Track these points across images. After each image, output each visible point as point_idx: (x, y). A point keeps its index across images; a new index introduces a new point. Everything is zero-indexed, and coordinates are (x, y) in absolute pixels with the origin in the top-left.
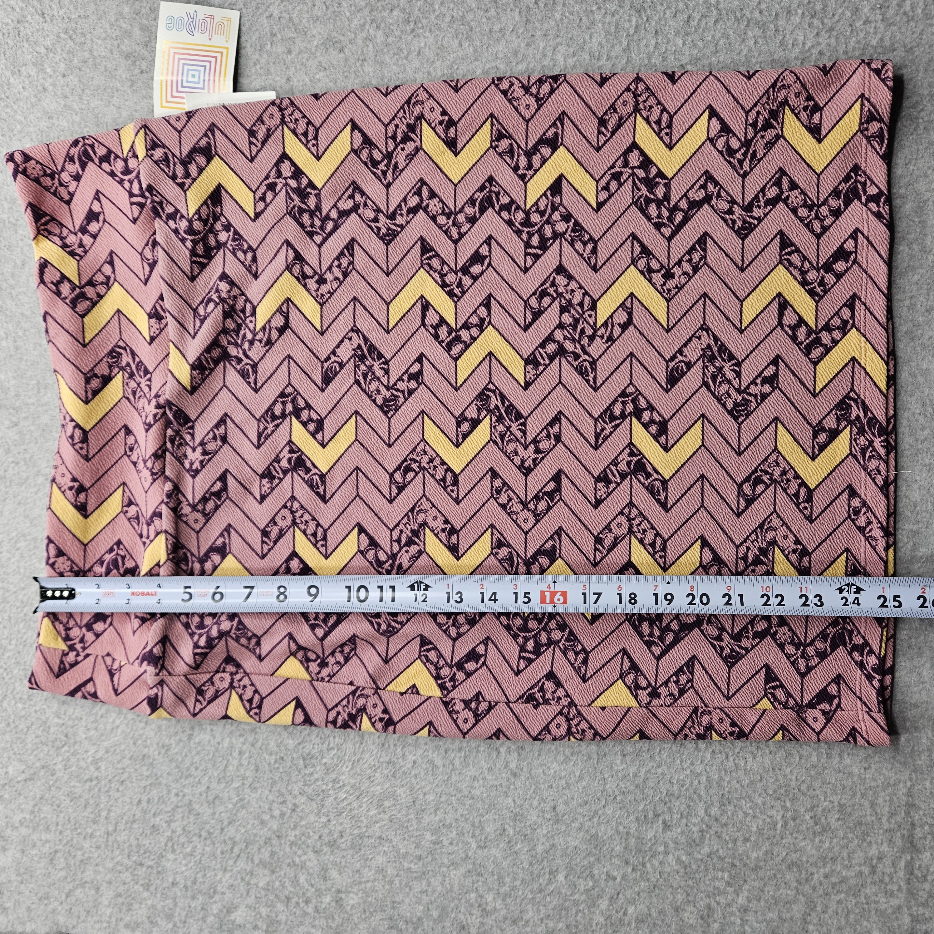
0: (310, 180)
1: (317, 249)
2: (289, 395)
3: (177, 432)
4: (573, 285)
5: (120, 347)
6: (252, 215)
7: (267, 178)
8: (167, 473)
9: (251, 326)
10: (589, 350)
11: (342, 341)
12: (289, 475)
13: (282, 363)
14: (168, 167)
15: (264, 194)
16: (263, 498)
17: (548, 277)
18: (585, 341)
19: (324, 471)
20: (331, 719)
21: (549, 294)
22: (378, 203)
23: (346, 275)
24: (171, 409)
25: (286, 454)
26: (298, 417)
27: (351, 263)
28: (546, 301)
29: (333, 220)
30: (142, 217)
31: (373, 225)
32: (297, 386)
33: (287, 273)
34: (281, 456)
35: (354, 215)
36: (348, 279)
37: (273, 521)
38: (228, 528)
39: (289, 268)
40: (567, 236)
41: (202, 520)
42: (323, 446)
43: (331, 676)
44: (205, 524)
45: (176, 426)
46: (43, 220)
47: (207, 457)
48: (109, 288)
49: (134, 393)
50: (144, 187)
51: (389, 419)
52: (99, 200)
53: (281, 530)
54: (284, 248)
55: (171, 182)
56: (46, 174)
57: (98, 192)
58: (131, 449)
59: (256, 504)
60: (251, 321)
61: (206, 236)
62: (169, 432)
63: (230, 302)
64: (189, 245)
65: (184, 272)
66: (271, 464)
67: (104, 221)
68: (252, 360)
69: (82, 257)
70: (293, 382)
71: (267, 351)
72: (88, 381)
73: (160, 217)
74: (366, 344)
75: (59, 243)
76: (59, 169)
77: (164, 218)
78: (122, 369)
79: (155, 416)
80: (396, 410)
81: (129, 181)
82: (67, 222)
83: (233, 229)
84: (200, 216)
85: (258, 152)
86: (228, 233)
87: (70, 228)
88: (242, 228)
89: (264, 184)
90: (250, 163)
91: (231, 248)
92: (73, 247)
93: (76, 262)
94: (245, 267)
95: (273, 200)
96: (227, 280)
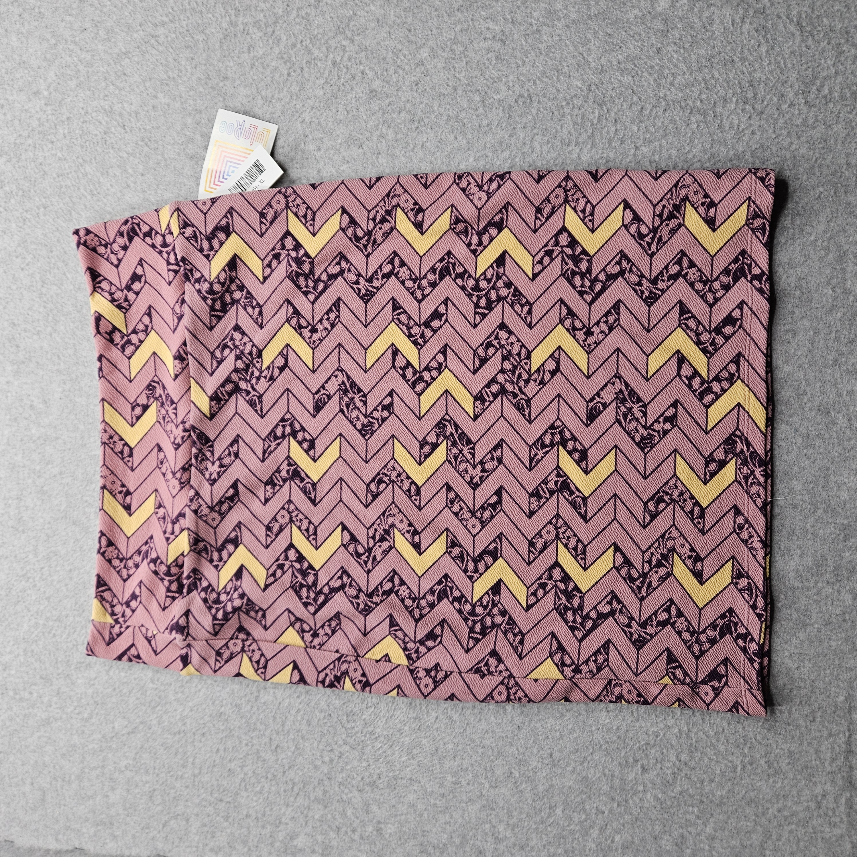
0: (306, 251)
1: (311, 305)
2: (288, 420)
3: (200, 450)
4: (513, 339)
5: (155, 382)
6: (261, 279)
7: (273, 249)
8: (192, 482)
9: (258, 366)
10: (525, 390)
11: (330, 378)
12: (288, 483)
13: (282, 395)
14: (197, 242)
15: (270, 262)
16: (267, 500)
17: (493, 332)
18: (522, 384)
19: (316, 480)
20: (320, 679)
21: (493, 346)
22: (359, 269)
23: (333, 326)
24: (195, 432)
25: (285, 467)
26: (295, 438)
27: (338, 317)
28: (491, 350)
29: (323, 282)
30: (175, 281)
31: (355, 286)
32: (294, 413)
33: (287, 325)
34: (281, 468)
35: (340, 278)
36: (335, 329)
37: (275, 519)
38: (239, 525)
39: (288, 321)
40: (508, 299)
41: (218, 518)
42: (315, 460)
43: (321, 645)
44: (221, 521)
45: (199, 445)
46: (98, 280)
47: (223, 469)
48: (147, 335)
49: (164, 418)
50: (179, 258)
51: (367, 441)
52: (142, 266)
53: (281, 526)
54: (285, 305)
55: (199, 254)
56: (101, 245)
57: (141, 260)
58: (162, 463)
59: (261, 505)
60: (258, 362)
61: (223, 295)
62: (194, 450)
63: (241, 348)
64: (209, 302)
65: (204, 324)
66: (273, 474)
67: (146, 282)
68: (258, 392)
69: (127, 310)
70: (291, 410)
71: (270, 385)
72: (133, 409)
73: (190, 281)
74: (348, 381)
75: (109, 297)
76: (111, 241)
77: (192, 281)
78: (156, 399)
79: (183, 438)
80: (372, 434)
81: (167, 252)
82: (115, 282)
83: (245, 290)
84: (219, 280)
85: (267, 229)
86: (241, 292)
87: (118, 286)
88: (252, 289)
89: (270, 254)
90: (260, 238)
91: (243, 304)
92: (120, 301)
93: (123, 314)
94: (253, 319)
95: (277, 267)
96: (240, 330)
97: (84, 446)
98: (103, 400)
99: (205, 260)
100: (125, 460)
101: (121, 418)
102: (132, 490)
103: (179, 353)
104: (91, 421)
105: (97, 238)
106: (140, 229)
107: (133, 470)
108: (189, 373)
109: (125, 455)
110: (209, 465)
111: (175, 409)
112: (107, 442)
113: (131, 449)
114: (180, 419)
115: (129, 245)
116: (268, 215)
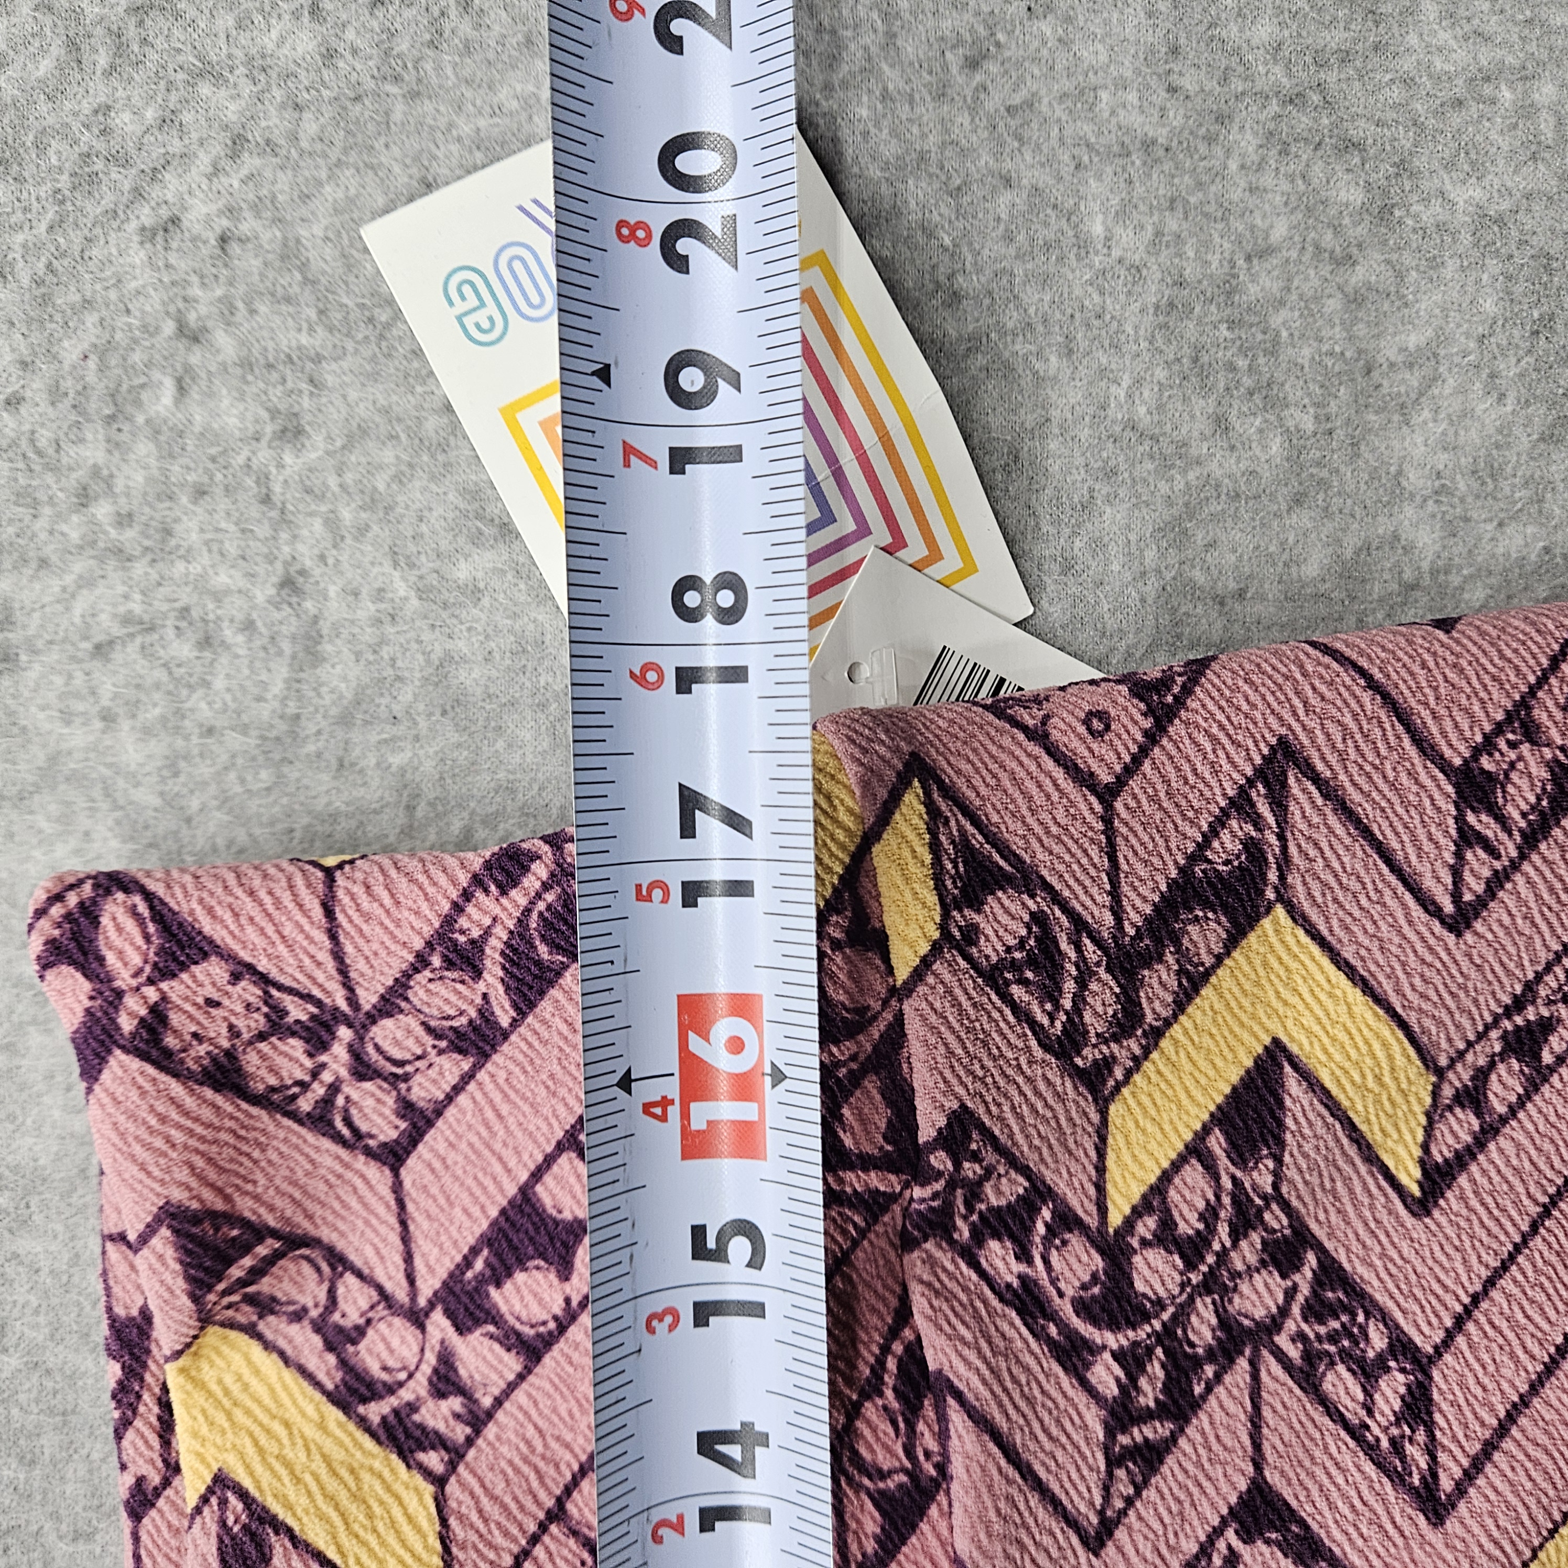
6: (1412, 1180)
7: (1518, 1004)
14: (1052, 994)
15: (1482, 1075)
46: (242, 1268)
55: (1051, 1065)
56: (279, 1029)
61: (1182, 1315)
64: (1105, 1374)
69: (456, 1454)
73: (946, 1233)
76: (368, 999)
77: (964, 1232)
82: (369, 1252)
83: (1311, 1258)
84: (1167, 1224)
85: (1497, 881)
86: (1284, 1276)
87: (389, 1286)
88: (1355, 1247)
89: (1494, 1034)
90: (1451, 939)
91: (1294, 1352)
92: (406, 1395)
93: (428, 1489)
94: (1371, 1449)
95: (1522, 1101)
96: (1283, 1528)
99: (1078, 1099)
105: (249, 991)
115: (515, 1023)
116: (1510, 789)
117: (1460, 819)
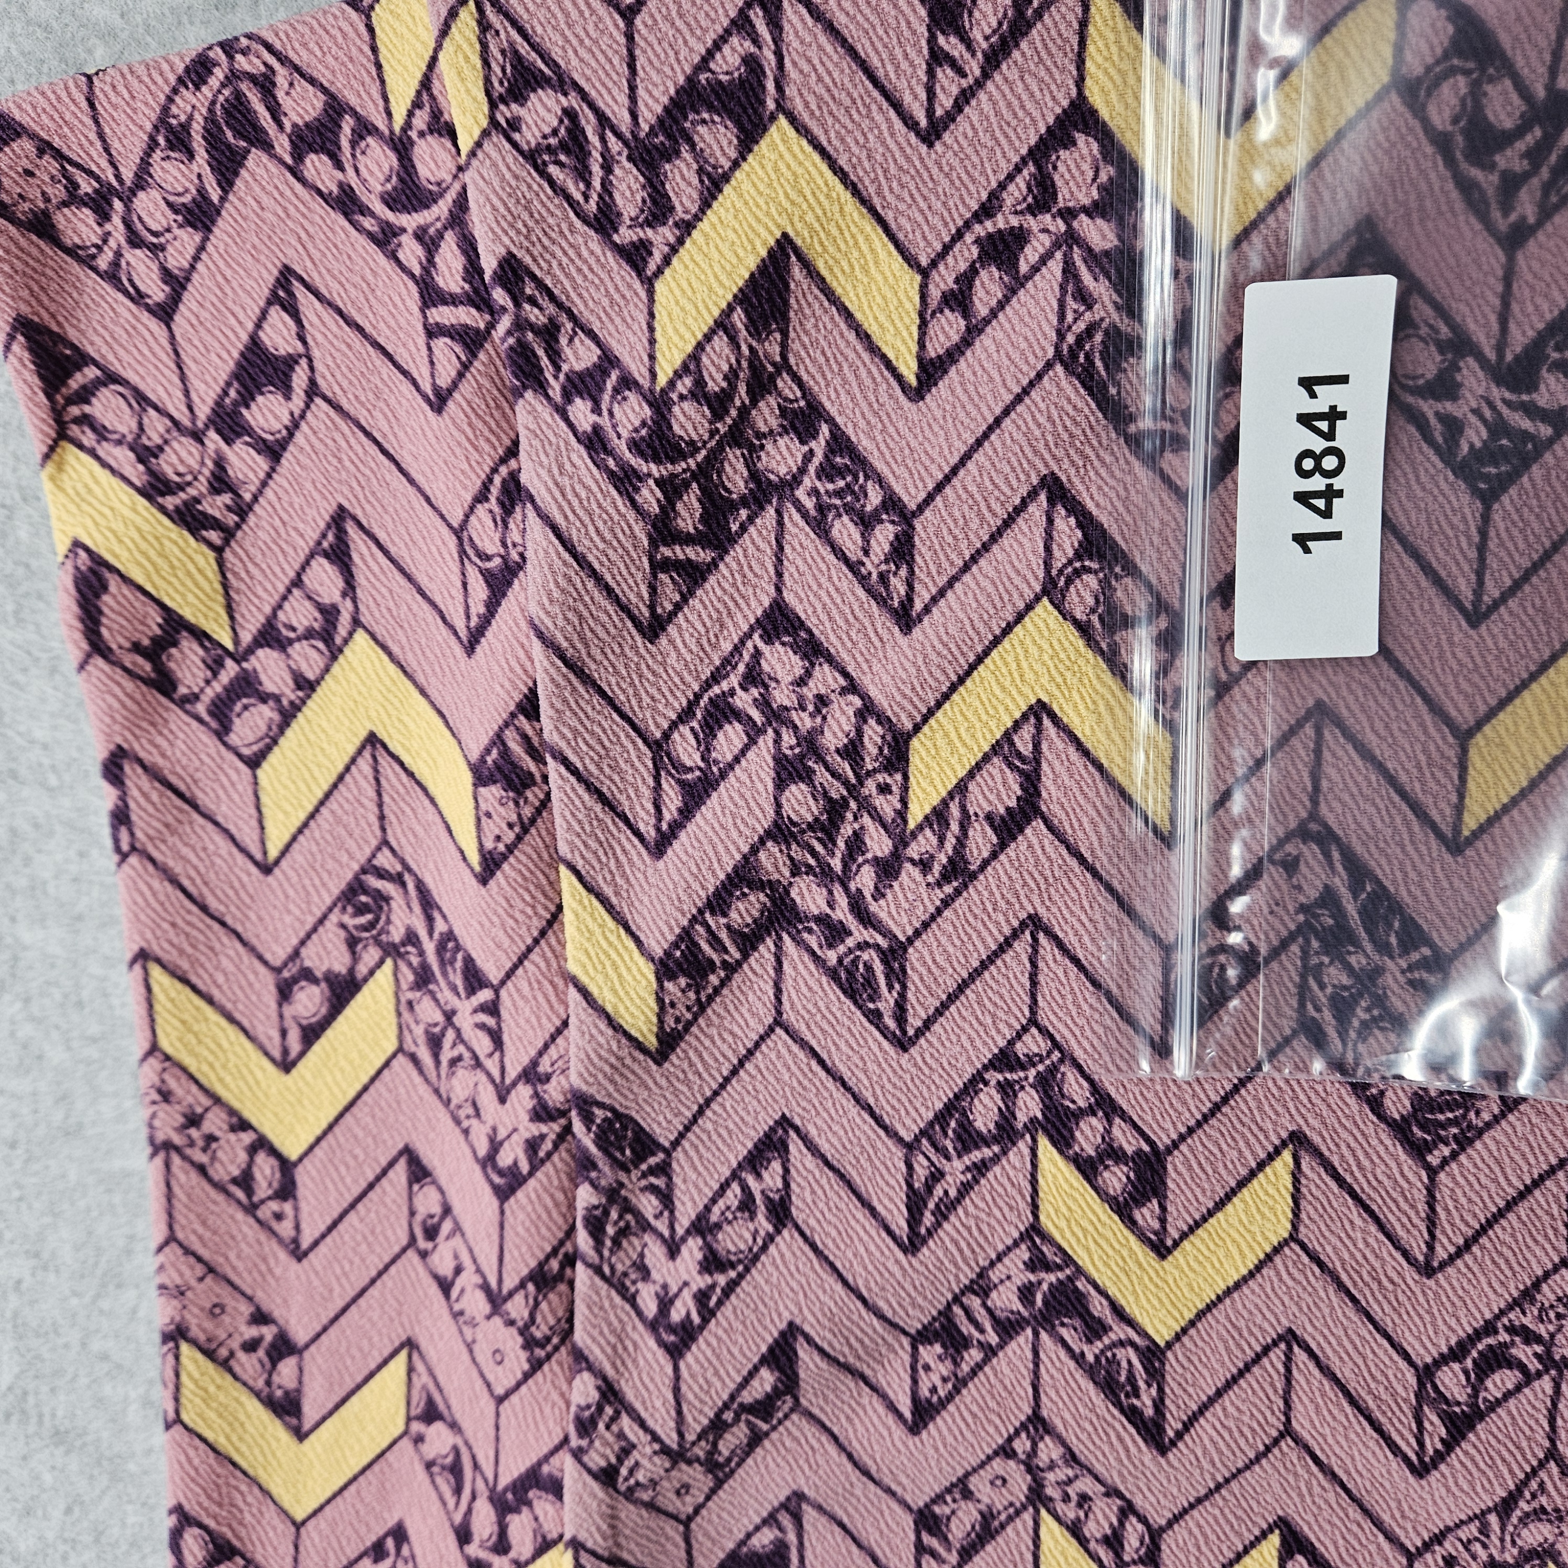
2: (1032, 1061)
3: (613, 1194)
5: (381, 874)
6: (909, 369)
7: (987, 210)
8: (579, 1336)
9: (887, 806)
12: (1023, 1341)
13: (1006, 945)
14: (583, 174)
15: (967, 279)
16: (924, 1409)
19: (1161, 1335)
22: (1461, 313)
24: (588, 1119)
25: (1013, 1271)
26: (1063, 1142)
30: (466, 387)
31: (1429, 407)
32: (1061, 1032)
33: (1044, 609)
34: (996, 1275)
37: (961, 1488)
39: (1053, 590)
41: (703, 1482)
42: (1162, 1250)
44: (714, 1492)
45: (607, 1173)
46: (76, 381)
47: (722, 1280)
48: (334, 653)
49: (435, 1043)
50: (489, 264)
51: (1433, 1172)
52: (293, 311)
53: (987, 1517)
54: (1037, 510)
55: (594, 242)
56: (73, 198)
57: (286, 276)
58: (431, 1233)
59: (899, 1432)
60: (884, 789)
61: (715, 459)
62: (586, 1196)
63: (805, 721)
64: (650, 496)
65: (624, 608)
66: (956, 1299)
67: (313, 391)
68: (886, 933)
69: (229, 534)
70: (1046, 1016)
71: (947, 902)
72: (285, 992)
73: (541, 387)
74: (1356, 888)
75: (136, 472)
76: (127, 175)
77: (555, 390)
78: (392, 951)
79: (532, 1146)
80: (1464, 1143)
81: (420, 235)
82: (161, 391)
83: (825, 429)
84: (700, 383)
85: (965, 97)
86: (803, 442)
87: (176, 415)
88: (862, 424)
89: (969, 238)
90: (924, 149)
91: (809, 504)
92: (192, 492)
93: (211, 555)
94: (863, 580)
95: (1001, 305)
96: (795, 635)
97: (72, 1132)
98: (143, 957)
99: (622, 273)
100: (265, 1212)
101: (231, 1030)
102: (300, 1335)
103: (505, 752)
104: (94, 1029)
105: (50, 165)
106: (275, 112)
107: (299, 1253)
108: (552, 846)
109: (262, 1190)
110: (655, 1253)
111: (492, 1009)
112: (177, 1140)
113: (287, 1167)
114: (516, 1060)
115: (223, 199)
116: (976, 14)
117: (932, 40)
